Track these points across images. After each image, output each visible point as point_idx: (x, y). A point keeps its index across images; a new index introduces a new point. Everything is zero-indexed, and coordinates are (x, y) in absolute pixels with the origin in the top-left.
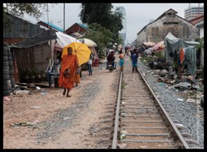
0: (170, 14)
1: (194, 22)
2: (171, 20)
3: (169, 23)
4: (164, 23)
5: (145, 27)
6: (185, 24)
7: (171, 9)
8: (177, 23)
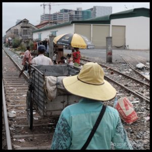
0: (25, 22)
1: (39, 27)
2: (25, 25)
3: (24, 27)
4: (22, 27)
5: (10, 29)
6: (33, 28)
7: (25, 19)
8: (29, 27)
